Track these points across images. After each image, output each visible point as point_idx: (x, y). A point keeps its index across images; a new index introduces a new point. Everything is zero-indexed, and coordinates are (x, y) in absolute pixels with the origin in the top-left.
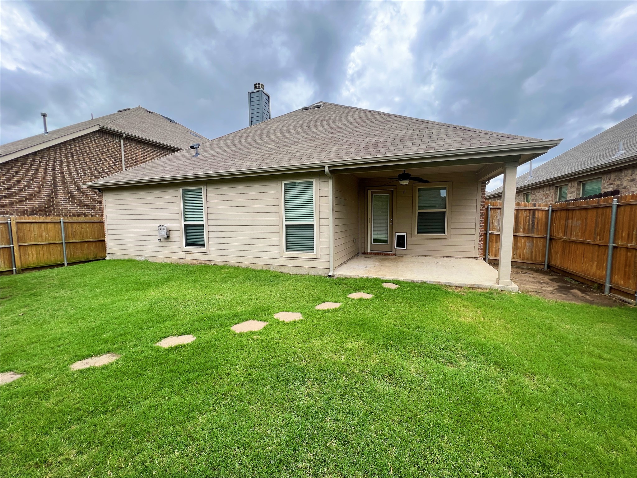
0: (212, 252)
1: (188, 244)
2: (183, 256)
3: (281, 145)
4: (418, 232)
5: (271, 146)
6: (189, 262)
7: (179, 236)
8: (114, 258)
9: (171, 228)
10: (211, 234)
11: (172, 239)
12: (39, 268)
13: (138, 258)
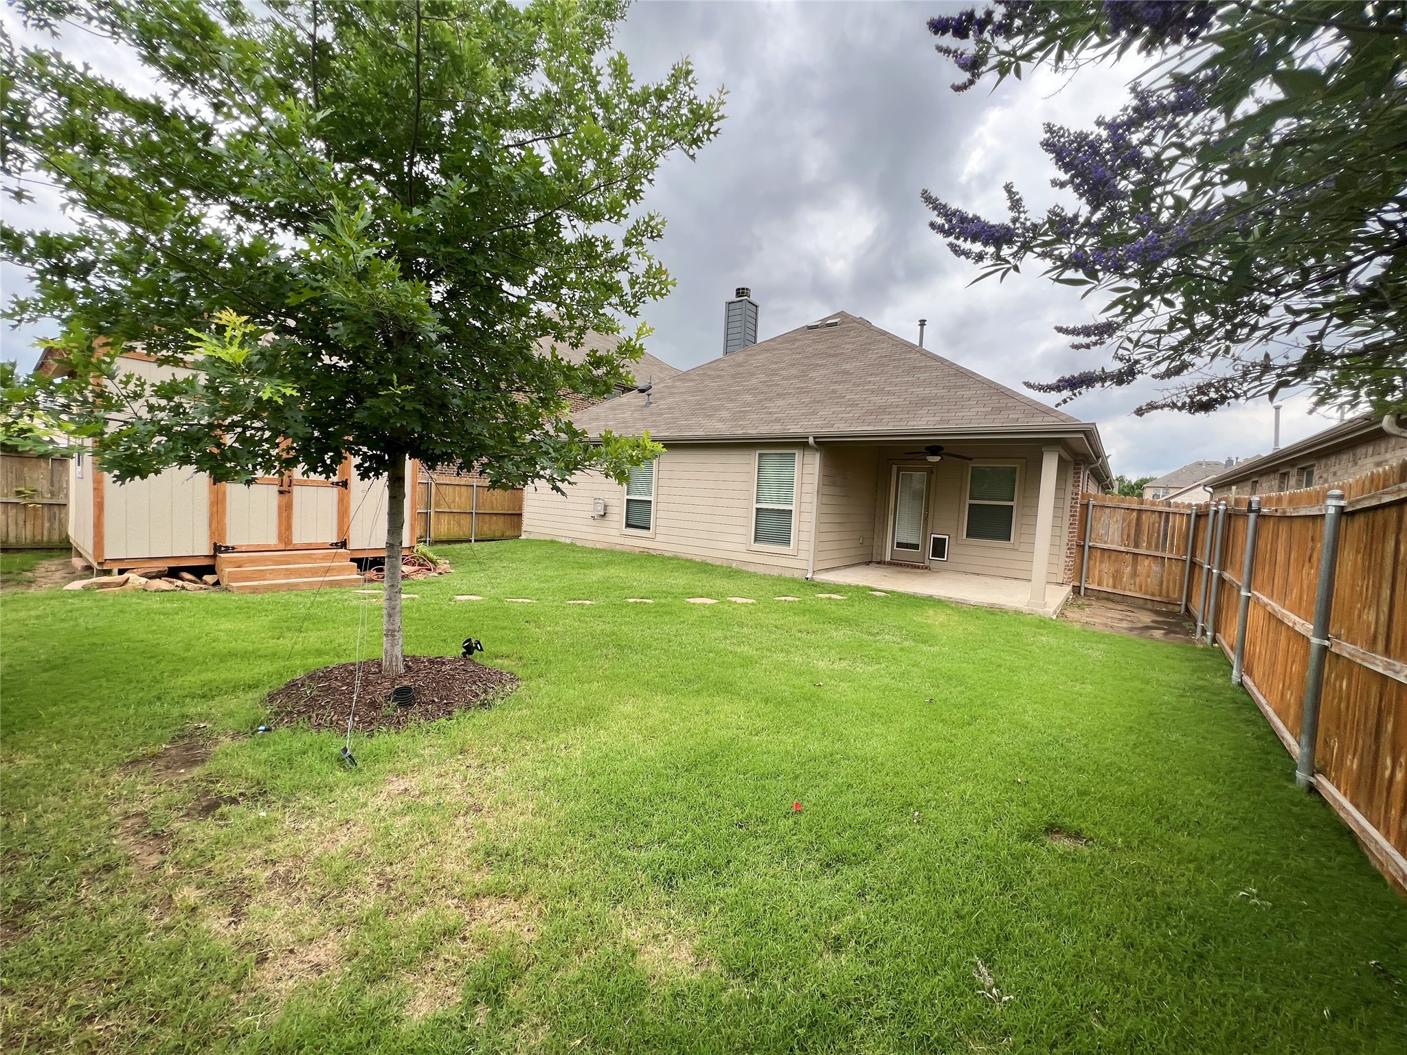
0: (659, 538)
1: (628, 525)
2: (621, 540)
3: (761, 397)
4: (968, 536)
5: (749, 398)
6: (628, 549)
7: (619, 513)
8: (531, 537)
9: (609, 502)
10: (660, 514)
11: (609, 517)
12: (449, 542)
13: (562, 540)
